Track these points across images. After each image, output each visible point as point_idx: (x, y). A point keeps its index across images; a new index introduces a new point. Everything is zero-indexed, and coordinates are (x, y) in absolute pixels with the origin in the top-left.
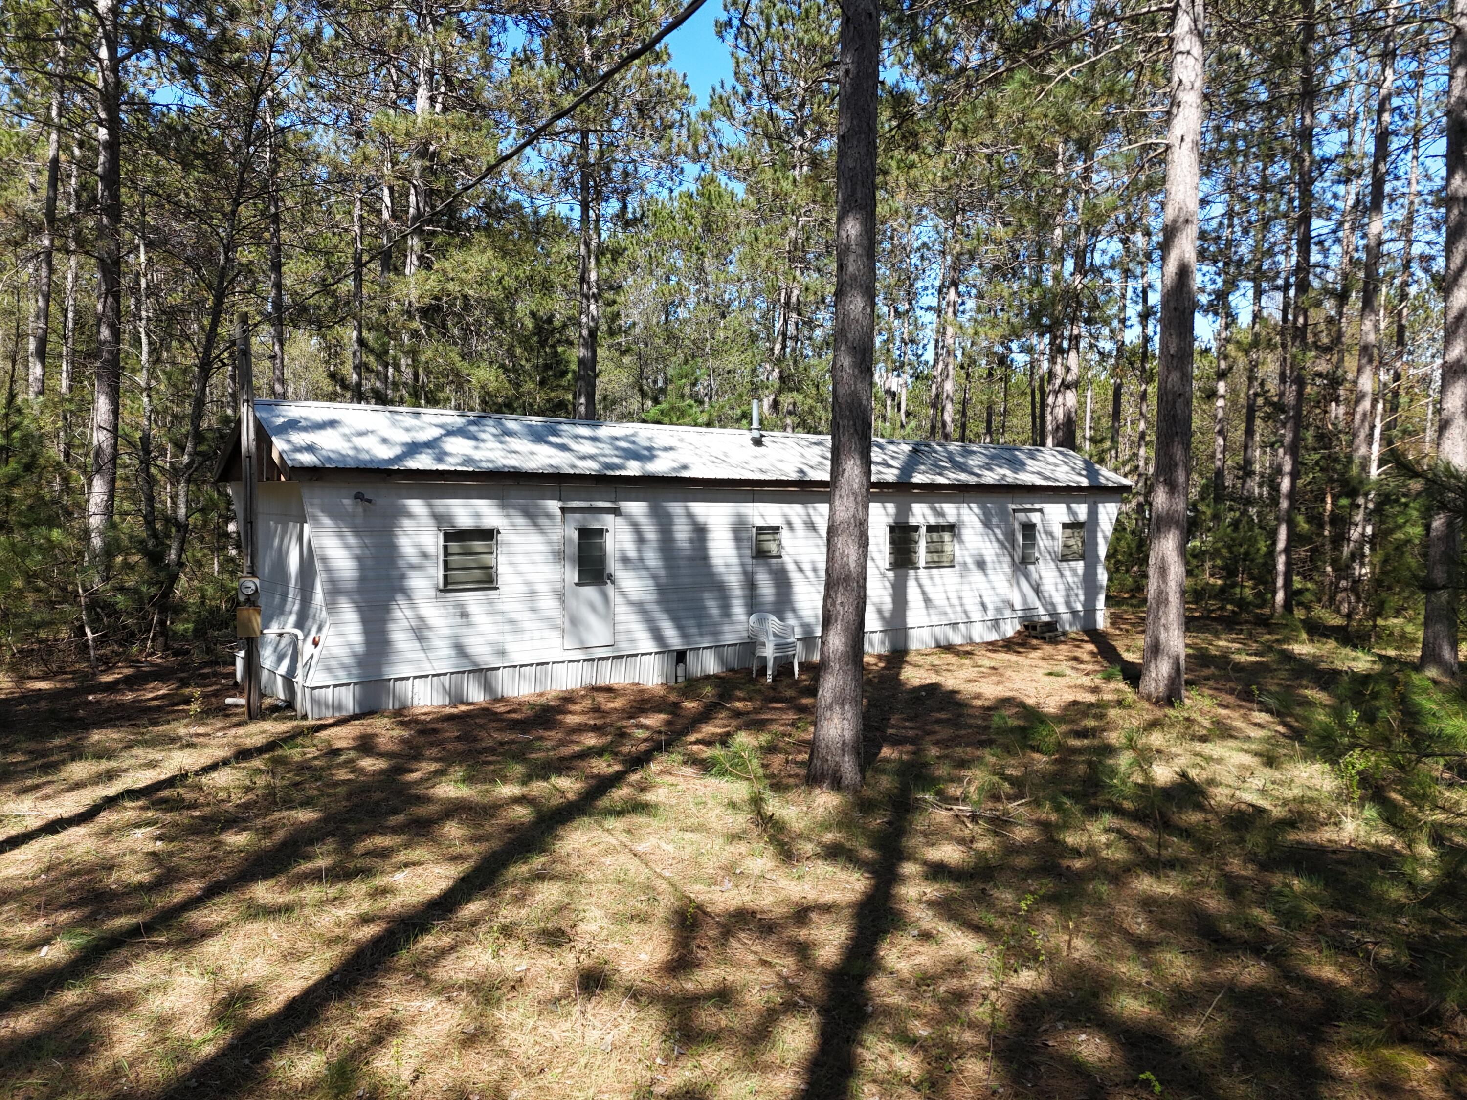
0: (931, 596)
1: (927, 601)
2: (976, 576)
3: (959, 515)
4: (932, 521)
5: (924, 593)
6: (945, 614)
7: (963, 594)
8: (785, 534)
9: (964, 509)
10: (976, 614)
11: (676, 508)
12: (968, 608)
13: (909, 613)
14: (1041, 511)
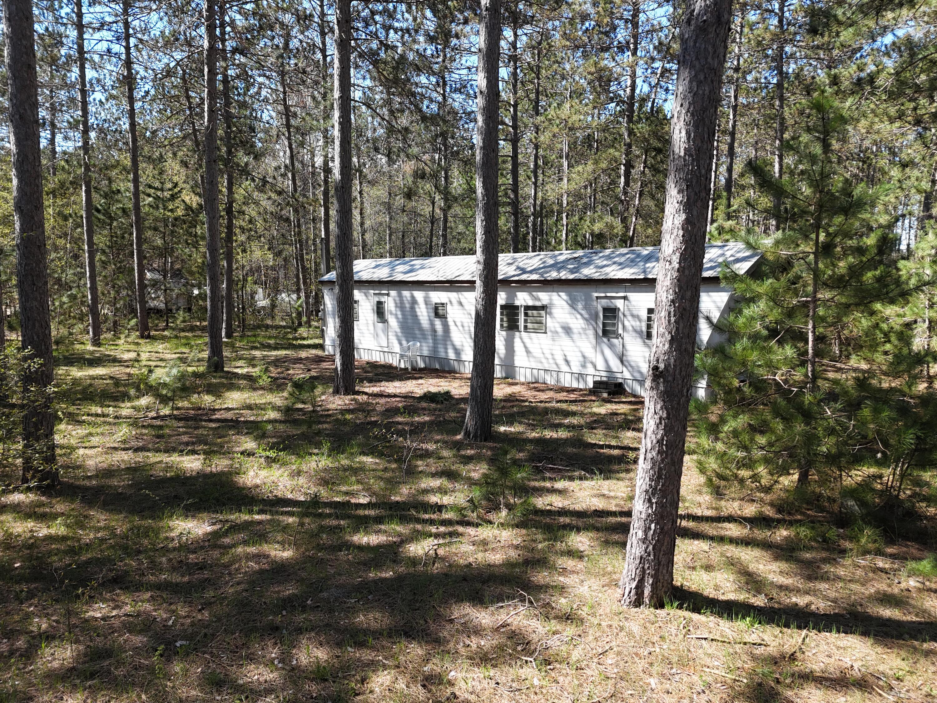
0: (531, 350)
1: (528, 352)
2: (565, 341)
3: (551, 300)
4: (530, 303)
5: (525, 347)
6: (541, 362)
7: (554, 352)
8: (449, 307)
9: (554, 295)
10: (564, 368)
11: (406, 294)
12: (558, 362)
13: (516, 358)
14: (625, 298)
